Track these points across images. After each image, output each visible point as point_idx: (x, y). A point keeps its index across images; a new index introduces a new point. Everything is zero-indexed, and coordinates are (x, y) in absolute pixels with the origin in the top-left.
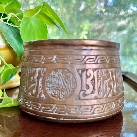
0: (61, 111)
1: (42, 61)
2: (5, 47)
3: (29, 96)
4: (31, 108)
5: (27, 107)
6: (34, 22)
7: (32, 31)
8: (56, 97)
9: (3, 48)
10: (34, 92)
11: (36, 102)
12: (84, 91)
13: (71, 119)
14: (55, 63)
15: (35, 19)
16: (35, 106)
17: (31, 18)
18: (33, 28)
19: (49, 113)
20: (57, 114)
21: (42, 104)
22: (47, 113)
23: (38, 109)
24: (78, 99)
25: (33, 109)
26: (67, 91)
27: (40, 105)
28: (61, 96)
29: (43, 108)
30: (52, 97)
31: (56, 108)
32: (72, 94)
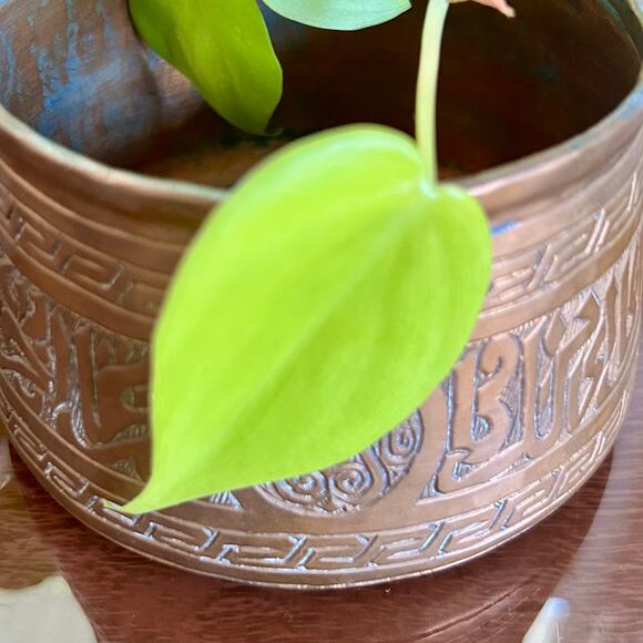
0: (339, 560)
3: (126, 478)
4: (147, 537)
8: (304, 504)
12: (465, 448)
16: (172, 531)
19: (270, 570)
20: (314, 572)
21: (223, 531)
22: (255, 568)
23: (196, 548)
24: (429, 496)
25: (158, 544)
26: (366, 475)
27: (206, 537)
28: (333, 500)
29: (227, 547)
30: (280, 504)
31: (310, 550)
32: (397, 483)
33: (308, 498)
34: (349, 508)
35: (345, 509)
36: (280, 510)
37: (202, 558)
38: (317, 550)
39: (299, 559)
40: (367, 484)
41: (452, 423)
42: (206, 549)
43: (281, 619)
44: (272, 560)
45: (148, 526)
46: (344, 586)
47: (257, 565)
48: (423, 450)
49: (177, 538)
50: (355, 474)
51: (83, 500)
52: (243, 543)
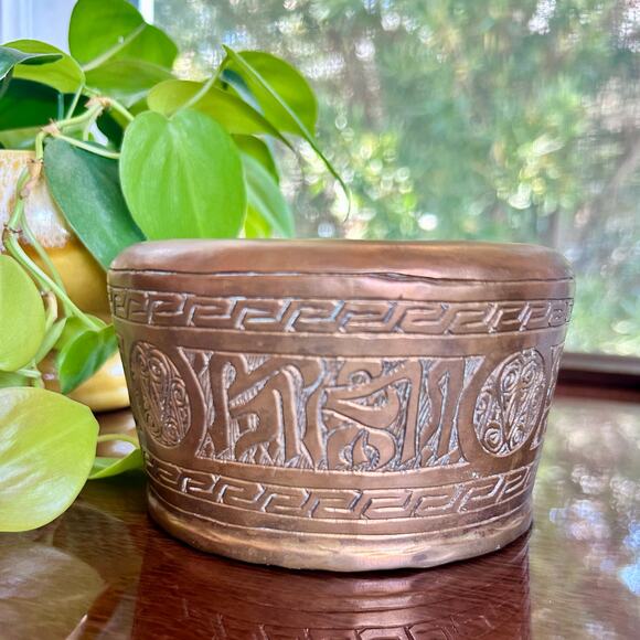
6: (185, 134)
7: (174, 174)
9: (56, 247)
15: (188, 123)
17: (171, 119)
18: (179, 160)
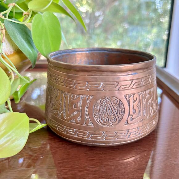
0: (111, 137)
1: (87, 87)
2: (12, 52)
3: (73, 123)
4: (76, 136)
5: (71, 135)
8: (104, 125)
9: (11, 54)
10: (79, 120)
11: (82, 130)
12: (132, 115)
13: (120, 143)
14: (102, 90)
16: (81, 133)
19: (99, 140)
20: (106, 140)
21: (90, 132)
22: (96, 140)
23: (85, 137)
24: (126, 124)
25: (78, 137)
26: (115, 118)
27: (87, 133)
28: (110, 124)
29: (91, 135)
30: (101, 125)
31: (106, 135)
32: (121, 121)
33: (105, 123)
34: (113, 125)
35: (112, 126)
36: (100, 126)
37: (86, 139)
38: (107, 135)
39: (104, 137)
40: (115, 120)
41: (129, 109)
42: (87, 136)
43: (100, 153)
44: (99, 138)
45: (76, 133)
46: (112, 144)
47: (96, 139)
48: (125, 114)
49: (82, 135)
50: (113, 118)
51: (64, 131)
52: (94, 134)
